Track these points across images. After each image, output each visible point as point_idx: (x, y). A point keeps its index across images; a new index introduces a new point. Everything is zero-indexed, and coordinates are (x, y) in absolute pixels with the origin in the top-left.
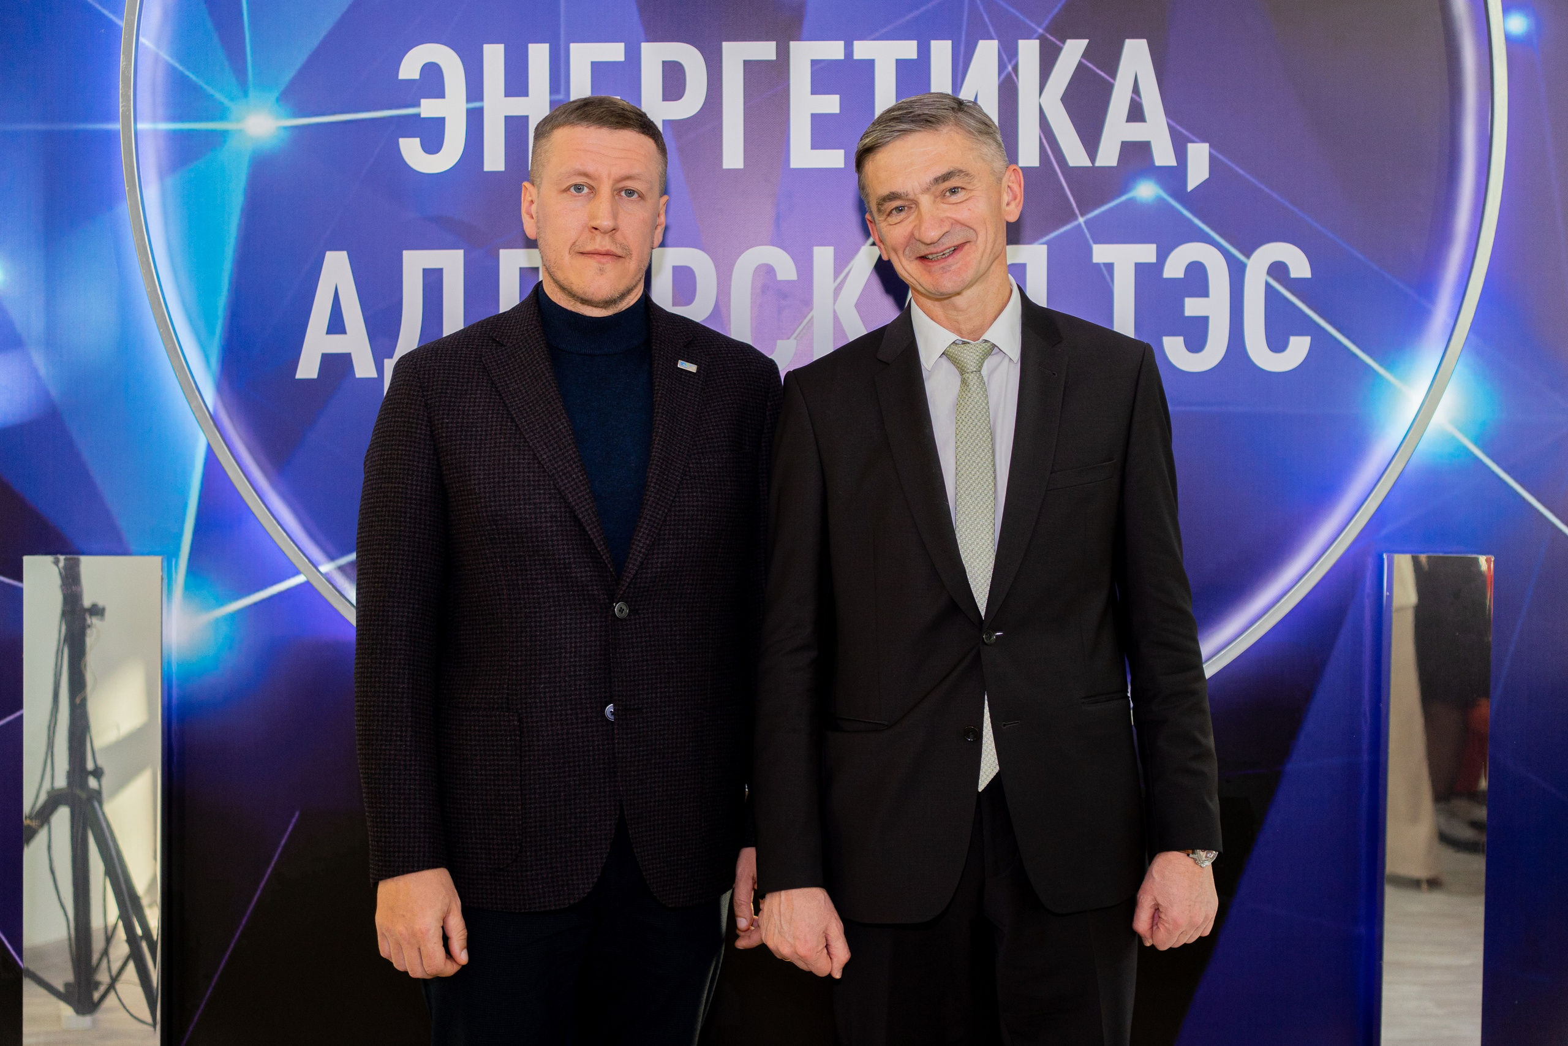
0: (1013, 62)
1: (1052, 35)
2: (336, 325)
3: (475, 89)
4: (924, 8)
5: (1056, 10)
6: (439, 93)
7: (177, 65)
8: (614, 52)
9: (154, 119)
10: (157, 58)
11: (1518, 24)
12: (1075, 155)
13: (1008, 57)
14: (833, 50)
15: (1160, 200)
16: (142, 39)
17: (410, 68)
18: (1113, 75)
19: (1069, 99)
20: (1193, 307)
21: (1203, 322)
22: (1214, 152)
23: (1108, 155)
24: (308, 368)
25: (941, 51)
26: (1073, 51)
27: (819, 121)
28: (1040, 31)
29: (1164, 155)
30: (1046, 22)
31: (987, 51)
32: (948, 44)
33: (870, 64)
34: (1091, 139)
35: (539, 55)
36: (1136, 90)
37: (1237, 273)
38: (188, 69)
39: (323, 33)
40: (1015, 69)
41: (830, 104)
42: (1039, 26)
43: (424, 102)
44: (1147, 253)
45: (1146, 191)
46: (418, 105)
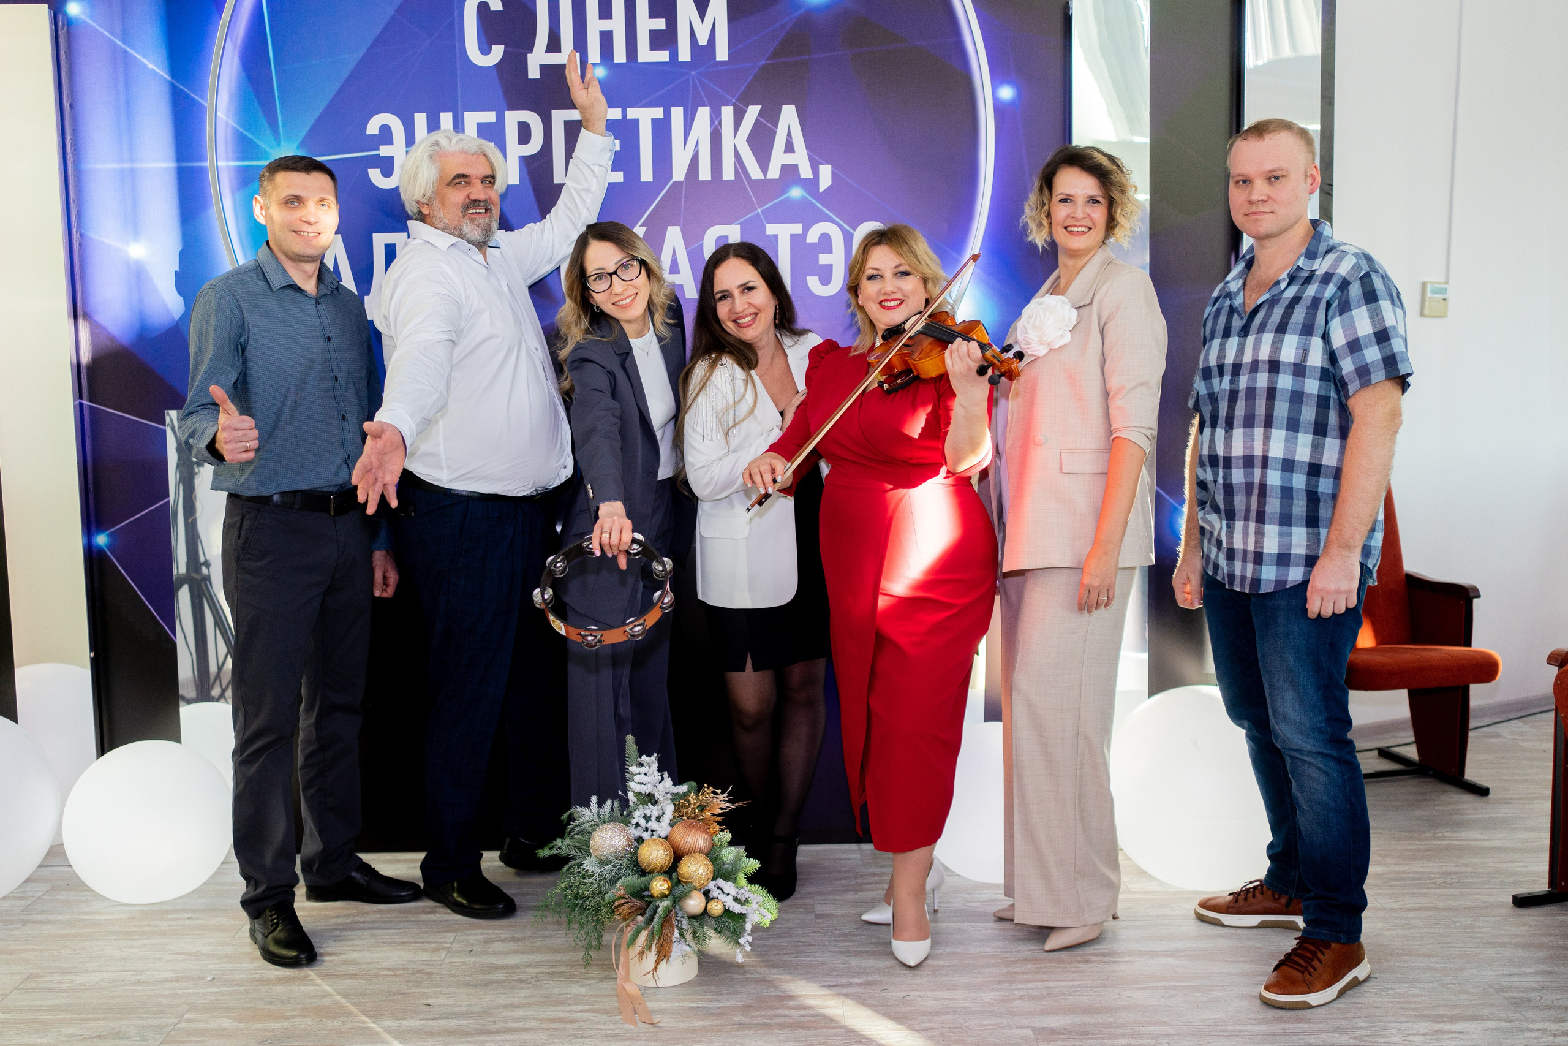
0: (719, 119)
1: (740, 103)
4: (666, 89)
5: (742, 89)
6: (390, 142)
7: (239, 128)
8: (490, 117)
9: (227, 160)
10: (227, 123)
11: (1007, 93)
12: (755, 172)
13: (716, 116)
14: (616, 114)
15: (804, 198)
16: (218, 113)
17: (373, 127)
18: (776, 127)
19: (750, 140)
20: (824, 259)
21: (829, 268)
22: (834, 170)
23: (774, 173)
25: (677, 113)
26: (753, 112)
28: (734, 101)
29: (806, 172)
30: (737, 96)
31: (703, 113)
32: (681, 109)
33: (636, 122)
34: (764, 165)
35: (446, 117)
36: (789, 134)
37: (848, 238)
38: (246, 130)
39: (321, 109)
40: (720, 123)
42: (733, 97)
43: (382, 147)
44: (797, 228)
45: (796, 193)
46: (378, 149)
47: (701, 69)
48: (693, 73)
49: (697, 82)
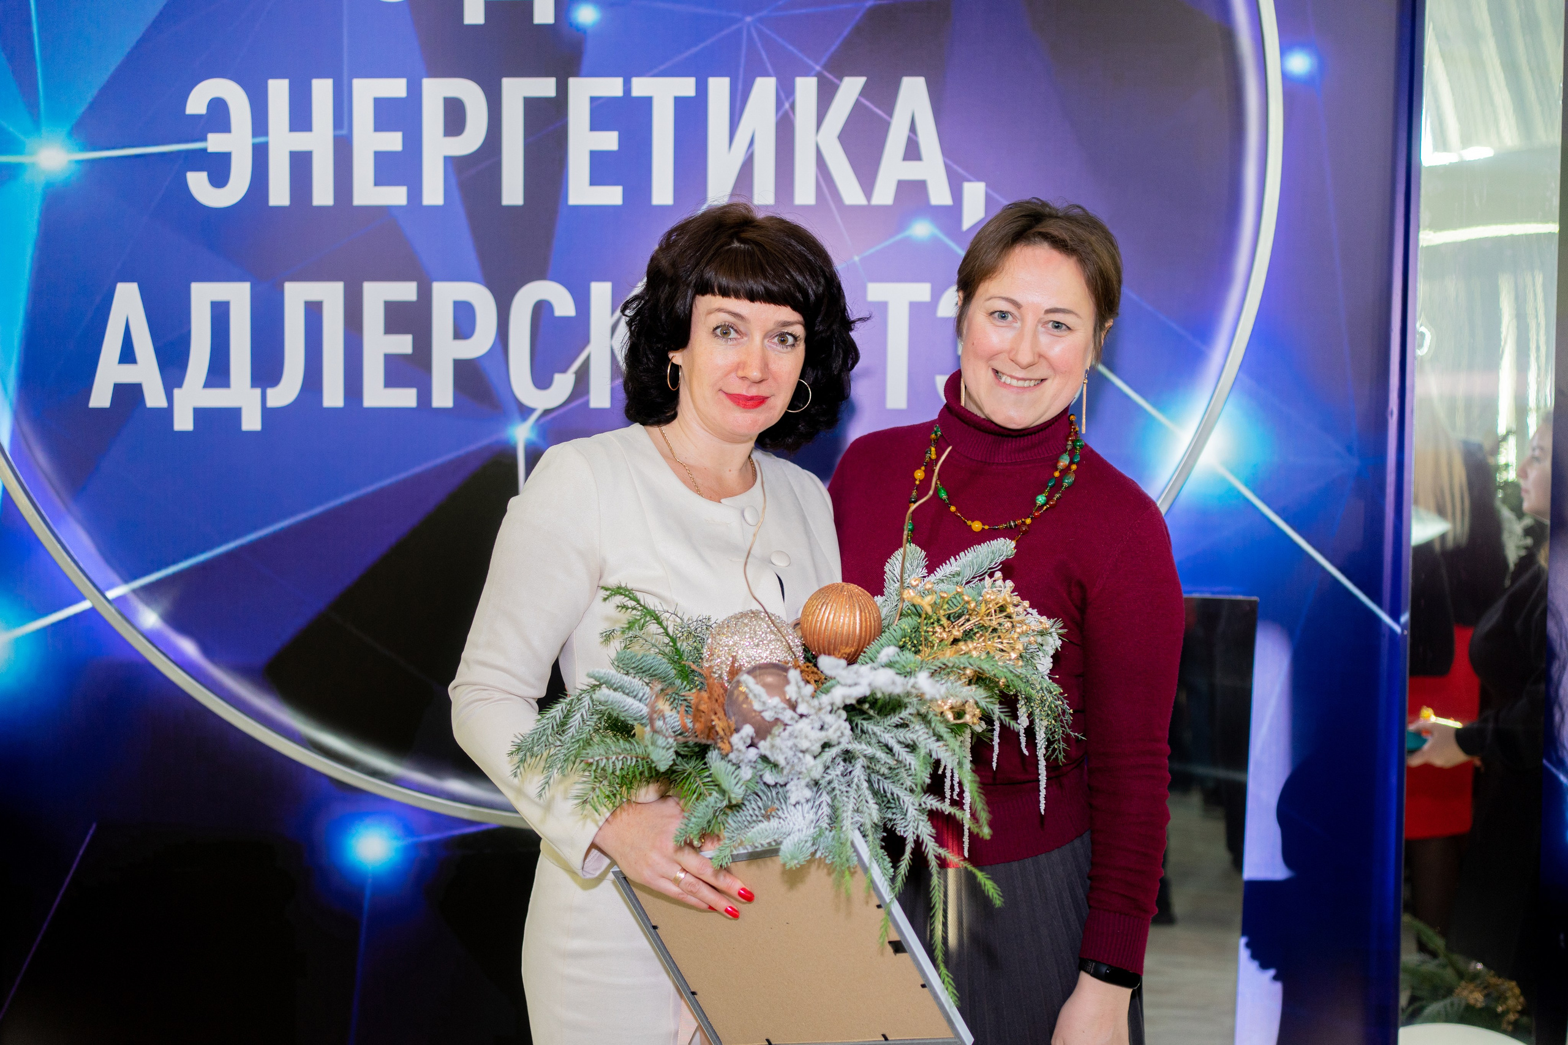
0: (791, 100)
1: (830, 72)
2: (128, 355)
3: (260, 124)
4: (702, 45)
5: (833, 48)
6: (225, 127)
8: (396, 88)
11: (1300, 63)
12: (851, 192)
13: (785, 94)
14: (611, 87)
15: (935, 240)
17: (197, 103)
18: (890, 114)
19: (846, 137)
22: (990, 192)
23: (884, 194)
24: (101, 397)
25: (719, 88)
26: (851, 88)
27: (597, 158)
28: (818, 68)
29: (940, 195)
30: (824, 60)
31: (765, 88)
32: (726, 81)
33: (647, 102)
34: (867, 177)
35: (322, 90)
36: (913, 128)
39: (112, 69)
40: (793, 106)
41: (609, 141)
42: (817, 62)
43: (211, 137)
44: (921, 292)
45: (921, 230)
46: (204, 139)
47: (764, 13)
48: (749, 19)
49: (755, 35)
